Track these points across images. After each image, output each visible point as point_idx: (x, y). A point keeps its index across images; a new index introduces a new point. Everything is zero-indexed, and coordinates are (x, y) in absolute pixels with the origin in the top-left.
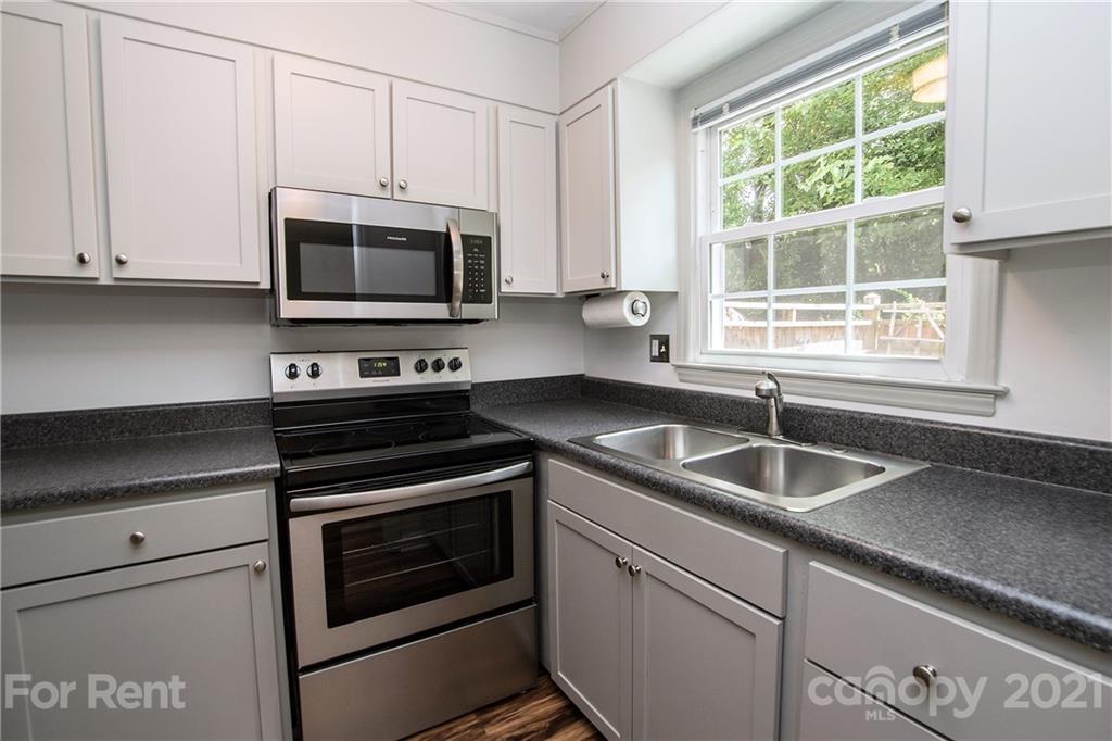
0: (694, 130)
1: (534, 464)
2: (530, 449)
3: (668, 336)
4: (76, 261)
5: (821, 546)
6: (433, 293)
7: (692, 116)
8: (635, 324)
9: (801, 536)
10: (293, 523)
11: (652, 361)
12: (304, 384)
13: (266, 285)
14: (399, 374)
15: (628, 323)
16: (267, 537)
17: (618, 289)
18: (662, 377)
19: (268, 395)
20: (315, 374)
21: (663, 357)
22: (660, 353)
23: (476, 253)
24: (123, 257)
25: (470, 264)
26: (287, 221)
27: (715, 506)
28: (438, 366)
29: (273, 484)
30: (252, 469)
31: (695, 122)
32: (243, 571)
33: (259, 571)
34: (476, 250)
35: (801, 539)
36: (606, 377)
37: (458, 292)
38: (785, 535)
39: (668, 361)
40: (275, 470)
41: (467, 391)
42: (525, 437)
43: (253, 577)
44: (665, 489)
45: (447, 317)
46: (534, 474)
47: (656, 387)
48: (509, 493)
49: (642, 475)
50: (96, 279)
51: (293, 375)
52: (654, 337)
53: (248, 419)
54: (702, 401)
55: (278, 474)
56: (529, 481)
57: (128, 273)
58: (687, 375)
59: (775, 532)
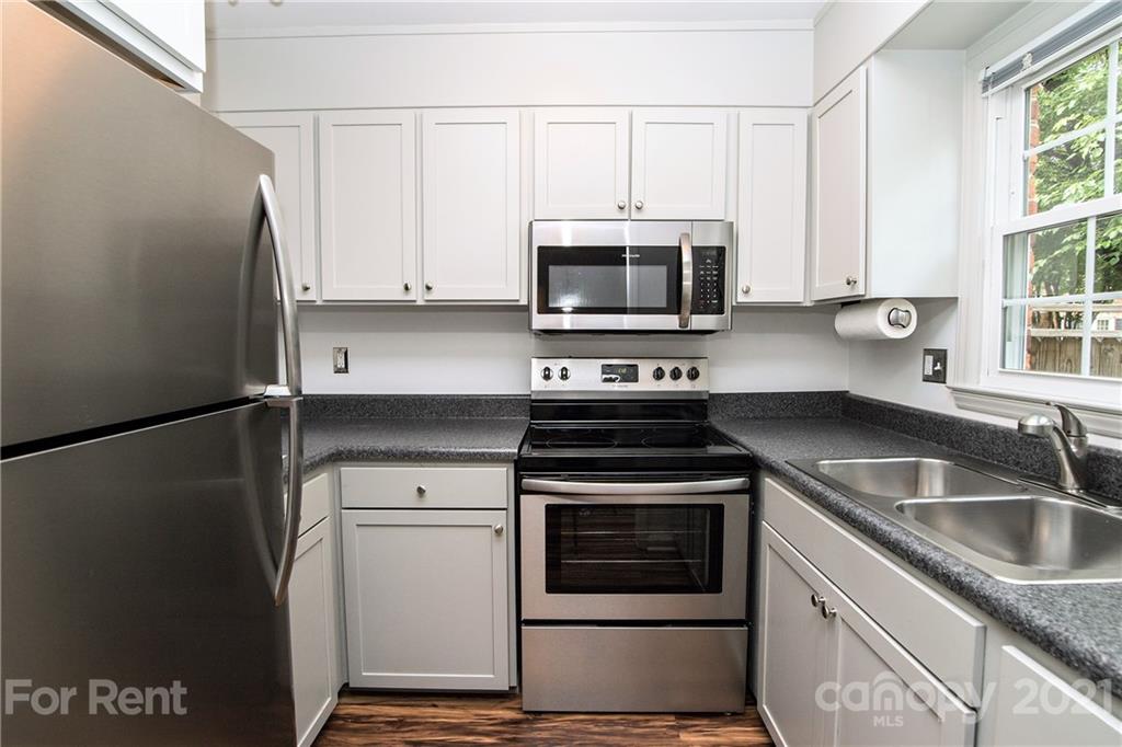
0: (984, 95)
1: (751, 482)
2: (751, 466)
3: (945, 351)
4: (403, 288)
5: (1018, 628)
6: (664, 305)
7: (982, 78)
8: (893, 337)
9: (996, 610)
10: (523, 498)
11: (924, 380)
12: (556, 385)
13: (524, 302)
14: (637, 381)
15: (882, 334)
16: (505, 507)
17: (867, 297)
18: (935, 400)
19: (529, 393)
20: (564, 377)
21: (939, 377)
22: (934, 372)
23: (709, 264)
24: (430, 285)
25: (702, 276)
26: (540, 248)
27: (908, 556)
28: (676, 375)
29: (513, 465)
30: (497, 450)
31: (987, 83)
32: (488, 530)
33: (499, 532)
34: (709, 261)
35: (995, 615)
36: (871, 396)
37: (687, 302)
38: (979, 606)
39: (944, 382)
40: (514, 454)
41: (705, 401)
42: (744, 451)
43: (494, 538)
44: (862, 527)
45: (676, 327)
46: (753, 492)
47: (927, 412)
48: (721, 507)
49: (843, 508)
50: (415, 301)
51: (547, 377)
52: (928, 352)
53: (515, 411)
54: (982, 435)
55: (516, 458)
56: (746, 498)
57: (434, 296)
58: (966, 400)
59: (968, 599)
